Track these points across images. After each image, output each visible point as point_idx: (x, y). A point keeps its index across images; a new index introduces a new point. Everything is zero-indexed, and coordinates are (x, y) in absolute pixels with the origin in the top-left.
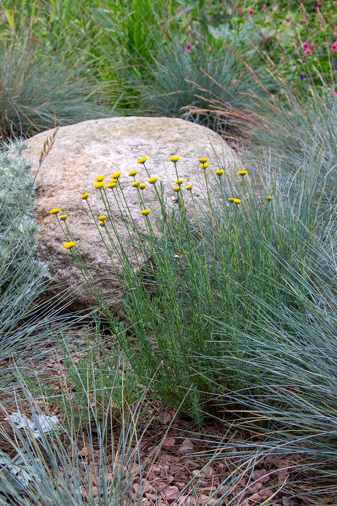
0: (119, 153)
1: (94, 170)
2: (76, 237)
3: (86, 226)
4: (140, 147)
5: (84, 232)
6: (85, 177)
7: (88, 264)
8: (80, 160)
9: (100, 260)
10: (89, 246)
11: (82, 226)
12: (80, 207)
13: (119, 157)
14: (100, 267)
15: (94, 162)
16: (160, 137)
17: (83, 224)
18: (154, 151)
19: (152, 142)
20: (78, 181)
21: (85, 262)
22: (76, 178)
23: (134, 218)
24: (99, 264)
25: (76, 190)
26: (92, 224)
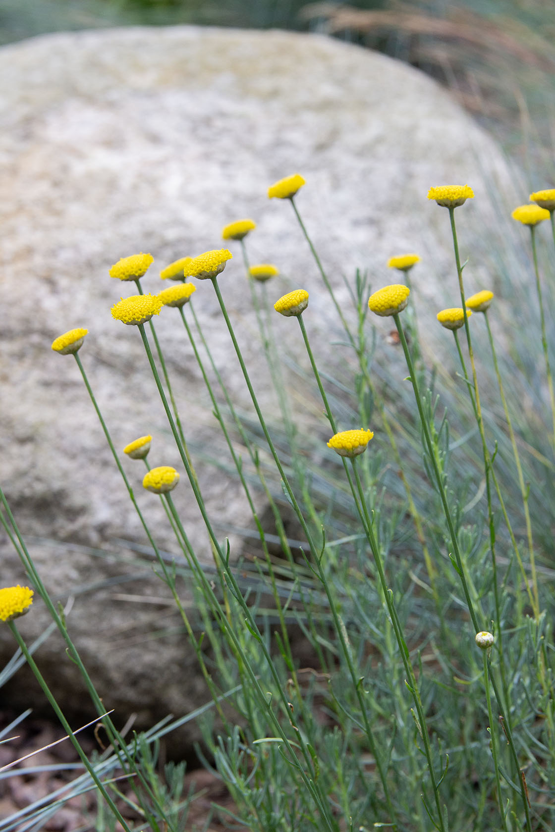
0: (155, 139)
1: (80, 196)
2: (21, 431)
3: (54, 393)
4: (219, 123)
5: (48, 414)
6: (50, 221)
7: (66, 527)
8: (35, 163)
9: (102, 513)
10: (65, 463)
11: (40, 392)
12: (37, 325)
13: (155, 153)
14: (104, 538)
15: (78, 168)
16: (274, 94)
17: (47, 384)
18: (263, 138)
19: (251, 108)
20: (27, 236)
21: (53, 518)
22: (22, 223)
23: (218, 364)
24: (102, 529)
25: (21, 265)
26: (74, 384)
